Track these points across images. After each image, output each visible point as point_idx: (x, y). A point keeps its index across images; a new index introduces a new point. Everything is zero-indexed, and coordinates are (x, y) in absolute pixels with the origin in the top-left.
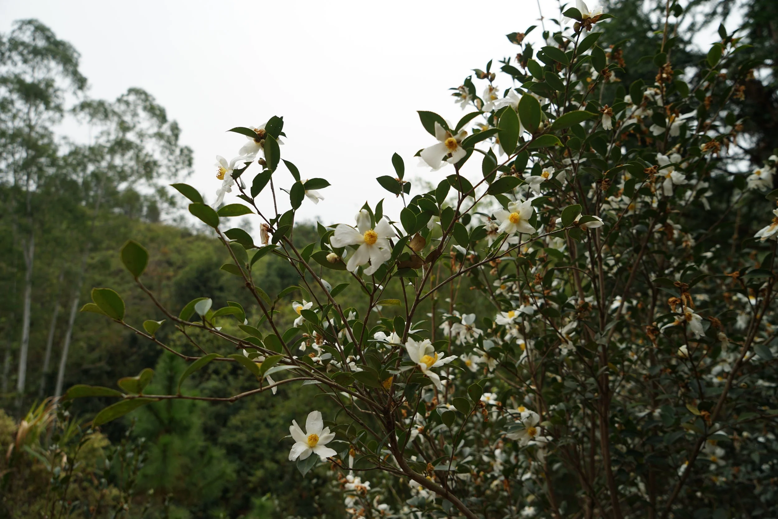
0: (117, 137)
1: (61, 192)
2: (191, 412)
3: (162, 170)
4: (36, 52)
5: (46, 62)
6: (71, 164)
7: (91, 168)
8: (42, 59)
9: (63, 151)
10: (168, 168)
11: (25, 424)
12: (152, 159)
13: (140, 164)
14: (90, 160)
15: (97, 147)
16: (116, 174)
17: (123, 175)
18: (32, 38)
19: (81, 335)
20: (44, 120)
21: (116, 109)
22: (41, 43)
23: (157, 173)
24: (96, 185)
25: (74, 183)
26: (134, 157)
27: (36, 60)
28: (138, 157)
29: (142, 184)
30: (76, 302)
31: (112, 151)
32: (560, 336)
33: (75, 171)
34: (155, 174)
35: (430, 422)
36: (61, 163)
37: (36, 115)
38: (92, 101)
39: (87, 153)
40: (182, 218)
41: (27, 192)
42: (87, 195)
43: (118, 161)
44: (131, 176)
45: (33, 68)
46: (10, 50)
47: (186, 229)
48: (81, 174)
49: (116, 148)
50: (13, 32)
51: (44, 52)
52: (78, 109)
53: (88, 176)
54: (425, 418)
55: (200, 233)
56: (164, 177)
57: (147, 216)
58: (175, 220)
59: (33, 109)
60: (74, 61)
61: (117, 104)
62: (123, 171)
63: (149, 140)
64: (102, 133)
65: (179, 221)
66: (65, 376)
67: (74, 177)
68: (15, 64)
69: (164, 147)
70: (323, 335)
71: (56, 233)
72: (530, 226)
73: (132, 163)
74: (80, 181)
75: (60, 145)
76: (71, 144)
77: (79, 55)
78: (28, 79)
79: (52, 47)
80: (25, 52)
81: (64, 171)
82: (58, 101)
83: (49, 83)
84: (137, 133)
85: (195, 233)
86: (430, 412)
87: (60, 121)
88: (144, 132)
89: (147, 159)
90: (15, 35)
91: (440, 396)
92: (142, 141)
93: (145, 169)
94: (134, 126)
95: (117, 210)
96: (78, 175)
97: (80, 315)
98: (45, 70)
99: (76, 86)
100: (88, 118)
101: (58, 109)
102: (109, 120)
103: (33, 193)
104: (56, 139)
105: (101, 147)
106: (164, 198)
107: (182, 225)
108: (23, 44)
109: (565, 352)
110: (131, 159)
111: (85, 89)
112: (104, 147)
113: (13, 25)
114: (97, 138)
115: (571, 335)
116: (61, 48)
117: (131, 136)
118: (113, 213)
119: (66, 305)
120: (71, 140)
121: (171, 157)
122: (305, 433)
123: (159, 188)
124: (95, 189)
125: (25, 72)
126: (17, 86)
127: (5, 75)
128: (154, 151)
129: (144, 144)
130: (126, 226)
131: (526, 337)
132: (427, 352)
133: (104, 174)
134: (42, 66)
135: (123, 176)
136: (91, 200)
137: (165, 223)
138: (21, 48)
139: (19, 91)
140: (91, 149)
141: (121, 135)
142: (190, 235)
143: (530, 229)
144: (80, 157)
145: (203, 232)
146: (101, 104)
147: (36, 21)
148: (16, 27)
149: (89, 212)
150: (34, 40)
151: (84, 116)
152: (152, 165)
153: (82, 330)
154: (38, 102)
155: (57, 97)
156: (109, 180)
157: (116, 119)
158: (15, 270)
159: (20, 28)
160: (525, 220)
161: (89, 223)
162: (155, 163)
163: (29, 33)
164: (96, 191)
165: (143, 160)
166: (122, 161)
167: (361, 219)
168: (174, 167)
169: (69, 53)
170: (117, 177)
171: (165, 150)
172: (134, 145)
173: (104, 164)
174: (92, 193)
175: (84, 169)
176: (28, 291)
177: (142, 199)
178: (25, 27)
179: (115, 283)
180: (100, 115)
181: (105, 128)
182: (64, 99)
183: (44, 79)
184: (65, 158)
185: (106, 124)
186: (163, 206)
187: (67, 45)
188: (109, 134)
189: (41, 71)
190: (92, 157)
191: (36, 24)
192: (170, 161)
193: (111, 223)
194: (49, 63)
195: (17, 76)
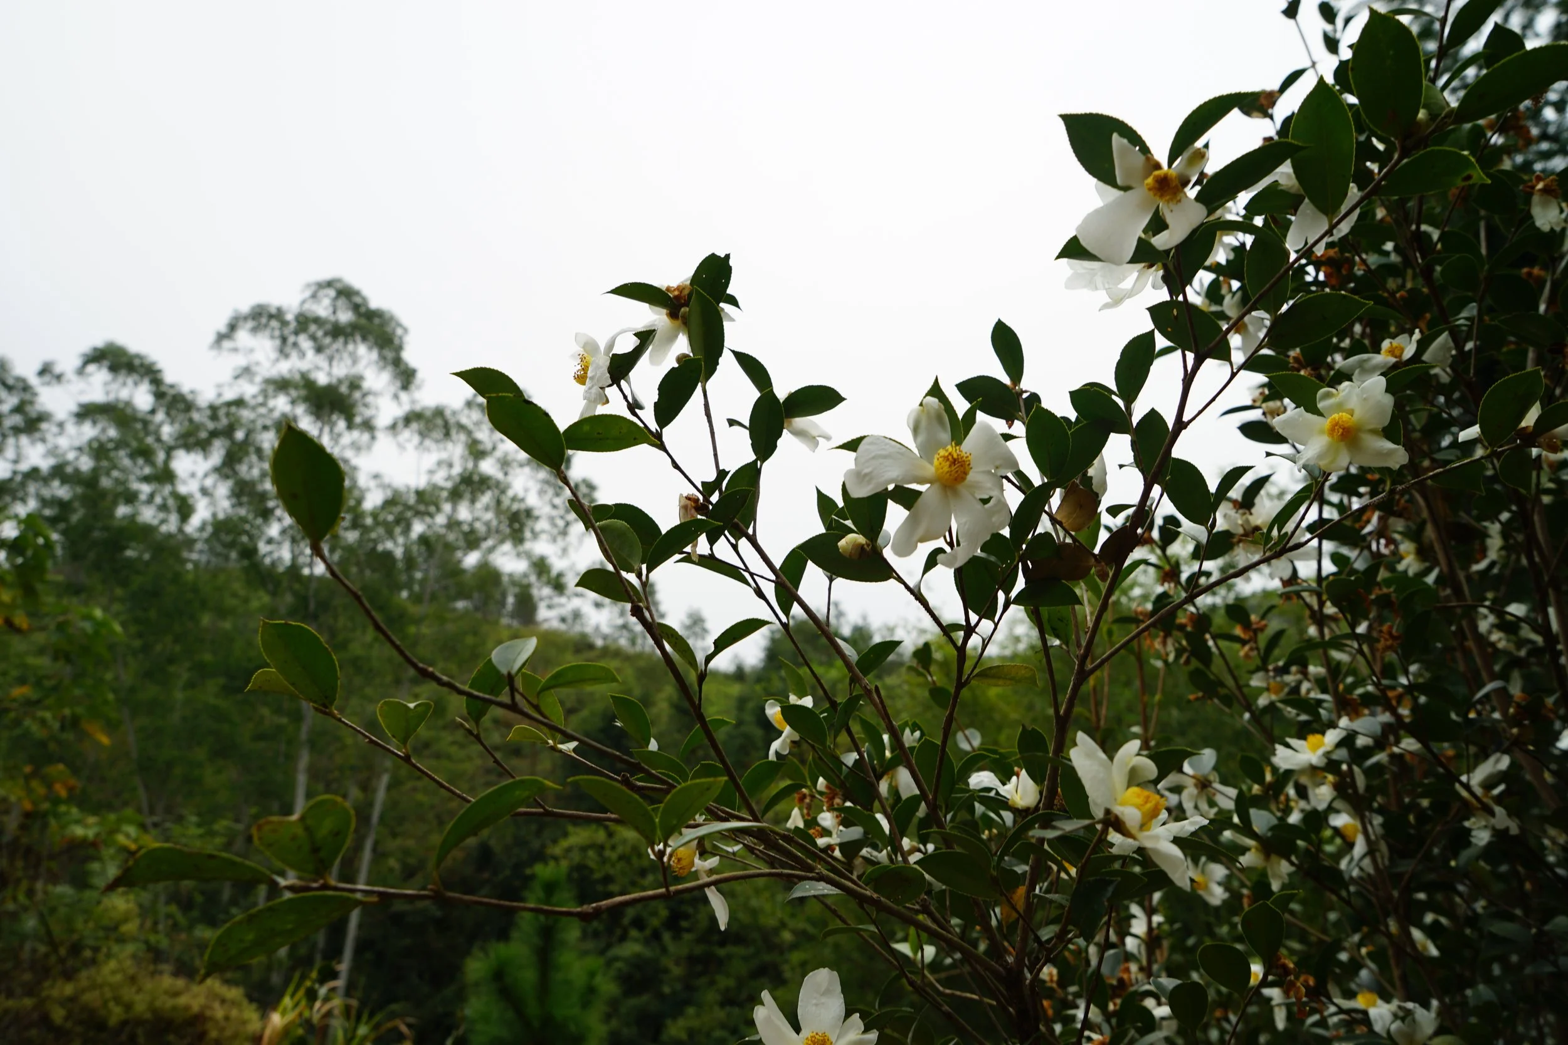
0: (465, 469)
1: (368, 573)
2: (586, 1004)
3: (542, 525)
4: (337, 331)
5: (351, 347)
6: (385, 524)
7: (418, 528)
8: (346, 343)
9: (373, 500)
10: (552, 520)
11: (277, 1019)
12: (522, 506)
13: (502, 517)
14: (418, 514)
15: (429, 488)
16: (461, 537)
17: (472, 537)
18: (331, 310)
19: (392, 844)
20: (344, 448)
21: (464, 420)
22: (345, 316)
23: (533, 531)
24: (426, 561)
25: (388, 555)
26: (493, 504)
27: (335, 346)
28: (499, 502)
29: (504, 554)
30: (385, 779)
31: (455, 495)
32: (1464, 793)
33: (390, 535)
34: (528, 534)
35: (1120, 1024)
36: (369, 521)
37: (332, 439)
38: (424, 409)
39: (412, 500)
40: (577, 615)
41: (311, 577)
42: (411, 579)
43: (464, 513)
44: (485, 539)
45: (331, 359)
46: (296, 333)
47: (584, 636)
48: (401, 540)
49: (462, 487)
50: (304, 302)
51: (349, 330)
52: (400, 425)
53: (412, 544)
54: (1107, 1016)
55: (609, 642)
56: (544, 537)
57: (513, 616)
58: (563, 620)
59: (327, 429)
60: (396, 341)
61: (466, 411)
62: (472, 531)
63: (518, 470)
64: (440, 463)
65: (570, 621)
66: (360, 926)
67: (389, 545)
68: (302, 355)
69: (546, 482)
70: (842, 785)
71: (356, 649)
72: (1389, 445)
73: (489, 516)
74: (399, 552)
75: (368, 490)
76: (384, 486)
77: (406, 330)
78: (322, 379)
79: (363, 321)
80: (320, 334)
81: (373, 535)
82: (368, 413)
83: (355, 384)
84: (498, 460)
85: (599, 643)
86: (1118, 1001)
87: (369, 447)
88: (509, 458)
89: (515, 507)
90: (307, 306)
91: (1134, 967)
92: (506, 474)
93: (510, 526)
94: (494, 448)
95: (461, 605)
96: (395, 543)
97: (392, 805)
98: (349, 362)
99: (398, 384)
100: (416, 439)
101: (368, 426)
102: (452, 441)
103: (320, 579)
104: (363, 480)
105: (436, 488)
106: (544, 578)
107: (577, 629)
108: (317, 320)
109: (1482, 837)
110: (487, 508)
111: (413, 387)
112: (442, 489)
113: (303, 291)
114: (431, 472)
115: (1496, 792)
116: (377, 321)
117: (488, 467)
118: (455, 610)
119: (366, 787)
120: (387, 480)
121: (558, 501)
122: (797, 1029)
123: (535, 559)
124: (424, 566)
125: (318, 368)
126: (303, 392)
127: (287, 375)
128: (526, 490)
129: (510, 478)
130: (475, 633)
131: (1359, 805)
132: (1134, 778)
133: (440, 537)
134: (345, 355)
135: (472, 541)
136: (416, 588)
137: (546, 626)
138: (313, 328)
139: (306, 399)
140: (420, 494)
141: (470, 465)
142: (591, 647)
143: (1390, 453)
144: (399, 508)
145: (615, 640)
146: (439, 412)
147: (339, 280)
148: (308, 293)
149: (414, 610)
150: (334, 312)
151: (409, 436)
152: (523, 516)
153: (394, 835)
154: (334, 417)
155: (366, 405)
156: (450, 548)
157: (463, 437)
158: (284, 720)
159: (314, 296)
160: (1374, 432)
161: (412, 630)
162: (529, 513)
163: (326, 302)
164: (426, 571)
165: (509, 508)
166: (472, 512)
167: (924, 424)
168: (562, 517)
169: (389, 329)
170: (461, 543)
171: (546, 487)
172: (492, 483)
173: (441, 520)
174: (418, 575)
175: (408, 529)
176: (304, 760)
177: (505, 579)
178: (322, 293)
179: (454, 743)
180: (438, 434)
181: (444, 455)
182: (377, 408)
183: (347, 377)
184: (375, 515)
185: (445, 449)
186: (542, 592)
187: (387, 316)
188: (450, 465)
189: (342, 365)
190: (422, 508)
191: (339, 285)
192: (555, 507)
193: (450, 627)
194: (356, 348)
195: (304, 376)
